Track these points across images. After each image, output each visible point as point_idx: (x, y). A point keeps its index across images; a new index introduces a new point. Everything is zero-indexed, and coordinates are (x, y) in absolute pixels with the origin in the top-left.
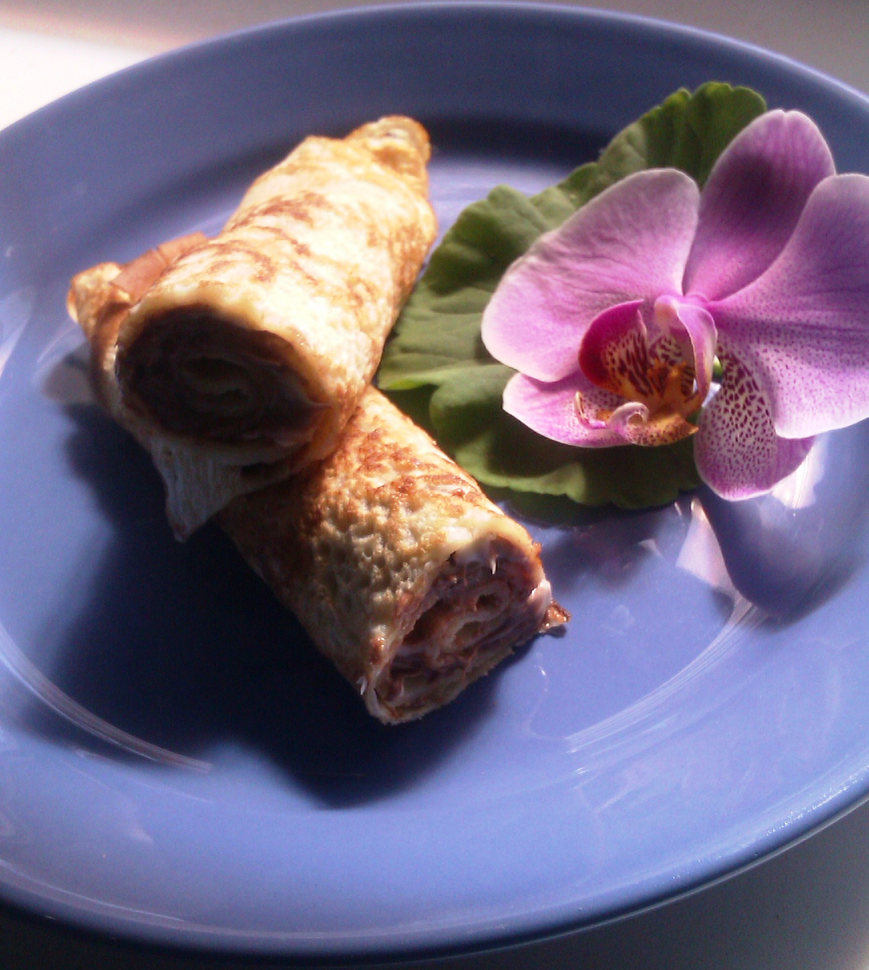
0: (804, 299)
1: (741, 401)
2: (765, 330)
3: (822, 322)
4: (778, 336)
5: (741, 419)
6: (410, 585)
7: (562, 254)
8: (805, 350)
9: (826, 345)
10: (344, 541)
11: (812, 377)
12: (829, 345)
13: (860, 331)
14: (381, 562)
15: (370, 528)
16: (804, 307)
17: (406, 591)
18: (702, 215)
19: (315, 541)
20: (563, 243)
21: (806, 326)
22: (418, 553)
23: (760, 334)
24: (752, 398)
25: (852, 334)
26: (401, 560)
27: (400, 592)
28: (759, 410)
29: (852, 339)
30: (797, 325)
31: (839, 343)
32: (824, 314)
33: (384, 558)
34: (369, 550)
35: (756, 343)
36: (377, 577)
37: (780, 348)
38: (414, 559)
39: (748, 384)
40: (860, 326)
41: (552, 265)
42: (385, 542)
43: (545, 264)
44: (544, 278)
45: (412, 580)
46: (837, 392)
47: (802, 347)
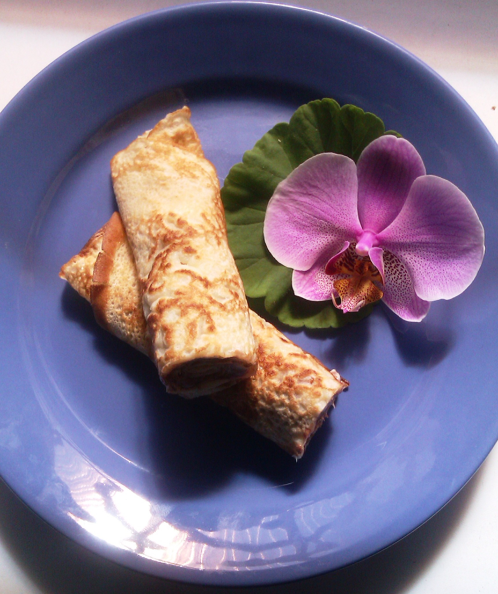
0: (418, 230)
1: (393, 265)
2: (403, 246)
3: (428, 240)
4: (409, 248)
5: (394, 272)
6: (307, 426)
7: (291, 192)
8: (422, 252)
9: (431, 250)
10: (271, 409)
11: (427, 266)
12: (432, 250)
13: (444, 244)
14: (292, 417)
15: (282, 404)
16: (418, 234)
17: (307, 429)
18: (359, 177)
19: (257, 408)
20: (290, 186)
21: (420, 243)
22: (307, 414)
23: (401, 247)
24: (398, 265)
25: (441, 245)
26: (301, 417)
27: (304, 429)
28: (402, 270)
29: (441, 247)
30: (417, 243)
31: (436, 249)
32: (428, 237)
33: (292, 416)
34: (285, 413)
35: (400, 251)
36: (292, 423)
37: (411, 253)
38: (307, 417)
39: (396, 260)
40: (444, 242)
41: (288, 198)
42: (291, 410)
43: (283, 198)
44: (285, 205)
45: (308, 424)
46: (439, 274)
47: (420, 252)
